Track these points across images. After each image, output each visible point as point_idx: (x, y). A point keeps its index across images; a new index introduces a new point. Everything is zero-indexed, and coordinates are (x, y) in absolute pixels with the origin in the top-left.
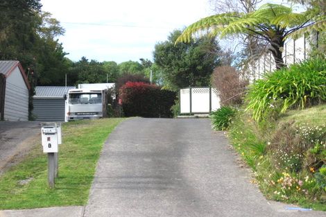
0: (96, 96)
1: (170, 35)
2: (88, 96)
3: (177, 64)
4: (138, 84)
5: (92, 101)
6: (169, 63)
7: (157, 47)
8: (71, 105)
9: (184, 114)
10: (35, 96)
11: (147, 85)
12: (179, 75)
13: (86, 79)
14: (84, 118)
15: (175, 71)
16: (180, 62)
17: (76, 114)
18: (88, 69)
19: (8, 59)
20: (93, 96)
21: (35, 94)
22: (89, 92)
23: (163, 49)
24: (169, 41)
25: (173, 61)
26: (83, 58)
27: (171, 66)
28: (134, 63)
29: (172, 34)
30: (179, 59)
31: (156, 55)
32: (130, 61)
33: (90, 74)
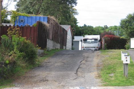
0: (94, 40)
1: (127, 16)
2: (90, 40)
3: (130, 28)
4: (110, 36)
5: (92, 42)
6: (127, 27)
7: (121, 21)
8: (84, 44)
9: (132, 49)
10: (74, 40)
11: (114, 36)
12: (131, 33)
13: (87, 33)
14: (89, 49)
15: (129, 31)
16: (131, 27)
17: (86, 47)
18: (88, 29)
19: (64, 25)
20: (92, 40)
21: (74, 39)
22: (91, 38)
23: (124, 22)
24: (127, 18)
25: (129, 27)
26: (85, 25)
27: (128, 28)
28: (101, 27)
29: (128, 15)
30: (131, 25)
31: (121, 24)
32: (99, 26)
33: (88, 31)
